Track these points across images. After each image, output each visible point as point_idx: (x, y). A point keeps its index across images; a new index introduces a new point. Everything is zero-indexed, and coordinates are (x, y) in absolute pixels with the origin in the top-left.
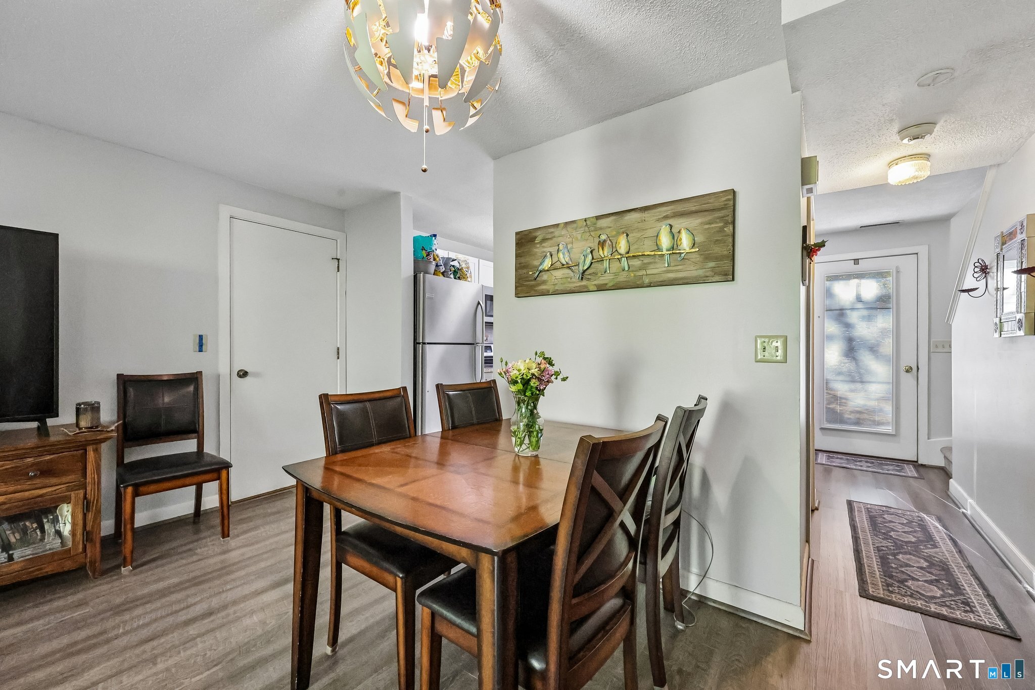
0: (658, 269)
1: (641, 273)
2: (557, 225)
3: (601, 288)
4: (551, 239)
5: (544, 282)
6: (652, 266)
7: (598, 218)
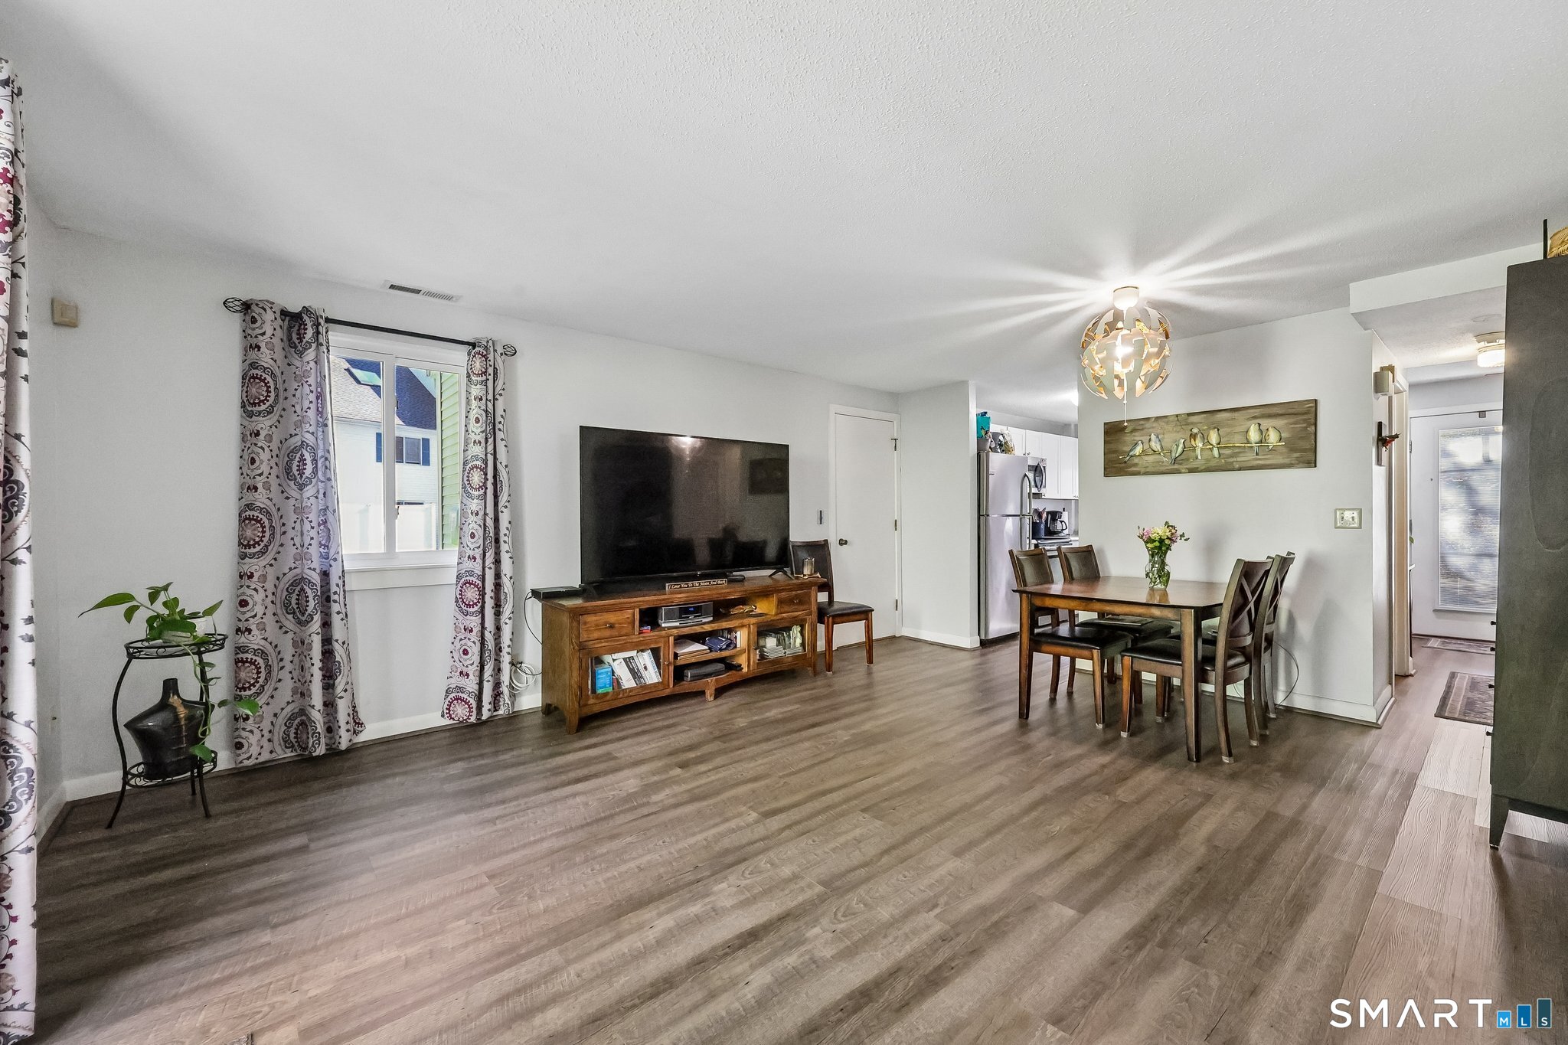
0: (1248, 457)
1: (1231, 460)
2: (1148, 419)
3: (1192, 471)
4: (1142, 429)
5: (1136, 465)
6: (1241, 455)
7: (1189, 415)
